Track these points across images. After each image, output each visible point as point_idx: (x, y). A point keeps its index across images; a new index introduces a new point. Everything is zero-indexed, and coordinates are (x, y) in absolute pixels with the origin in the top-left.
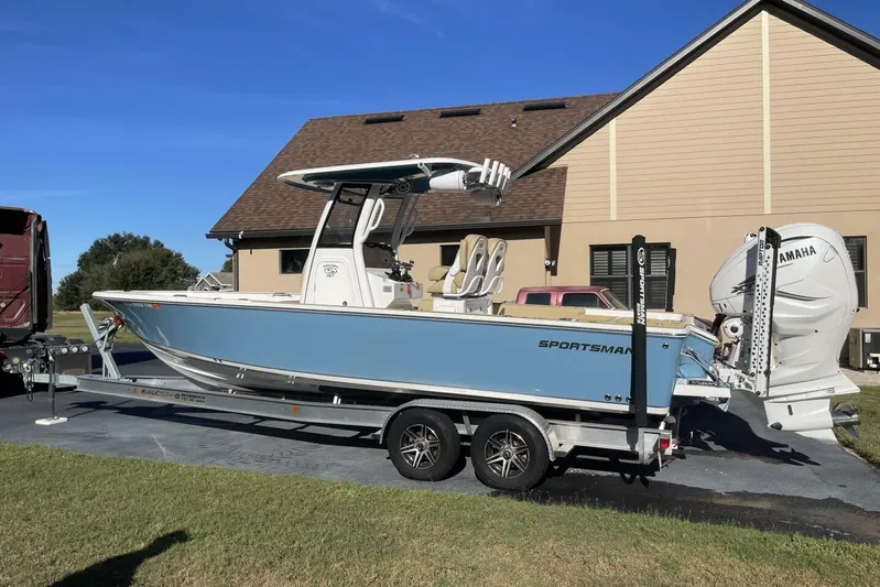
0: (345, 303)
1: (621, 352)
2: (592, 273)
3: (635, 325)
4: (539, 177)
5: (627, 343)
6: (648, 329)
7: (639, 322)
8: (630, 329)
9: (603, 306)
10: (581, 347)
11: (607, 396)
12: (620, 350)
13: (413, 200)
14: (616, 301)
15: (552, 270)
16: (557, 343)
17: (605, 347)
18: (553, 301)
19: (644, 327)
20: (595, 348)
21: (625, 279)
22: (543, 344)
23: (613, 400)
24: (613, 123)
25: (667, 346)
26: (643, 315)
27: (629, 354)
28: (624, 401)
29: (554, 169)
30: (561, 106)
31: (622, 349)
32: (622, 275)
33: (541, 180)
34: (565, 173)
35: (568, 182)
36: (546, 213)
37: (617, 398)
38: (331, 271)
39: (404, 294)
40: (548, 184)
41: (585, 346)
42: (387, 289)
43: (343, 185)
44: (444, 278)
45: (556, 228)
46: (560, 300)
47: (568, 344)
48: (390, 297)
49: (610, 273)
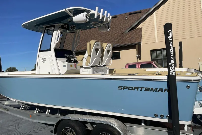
0: (49, 73)
1: (162, 91)
2: (151, 58)
3: (169, 76)
4: (133, 31)
5: (165, 86)
6: (177, 78)
7: (171, 74)
8: (166, 78)
9: (154, 67)
10: (139, 89)
11: (155, 115)
12: (161, 90)
13: (78, 32)
14: (159, 65)
15: (139, 58)
16: (127, 87)
17: (152, 89)
18: (137, 67)
19: (175, 77)
20: (147, 89)
21: (162, 59)
22: (120, 88)
23: (159, 116)
24: (154, 13)
25: (189, 87)
26: (174, 70)
27: (166, 92)
28: (165, 117)
29: (138, 29)
30: (140, 12)
31: (162, 89)
32: (161, 58)
33: (134, 32)
34: (141, 29)
35: (142, 32)
36: (136, 41)
37: (161, 116)
38: (44, 60)
39: (73, 68)
40: (136, 33)
41: (142, 88)
42: (64, 66)
43: (47, 27)
44: (83, 60)
45: (139, 45)
46: (140, 66)
47: (132, 88)
48: (65, 69)
49: (157, 58)
